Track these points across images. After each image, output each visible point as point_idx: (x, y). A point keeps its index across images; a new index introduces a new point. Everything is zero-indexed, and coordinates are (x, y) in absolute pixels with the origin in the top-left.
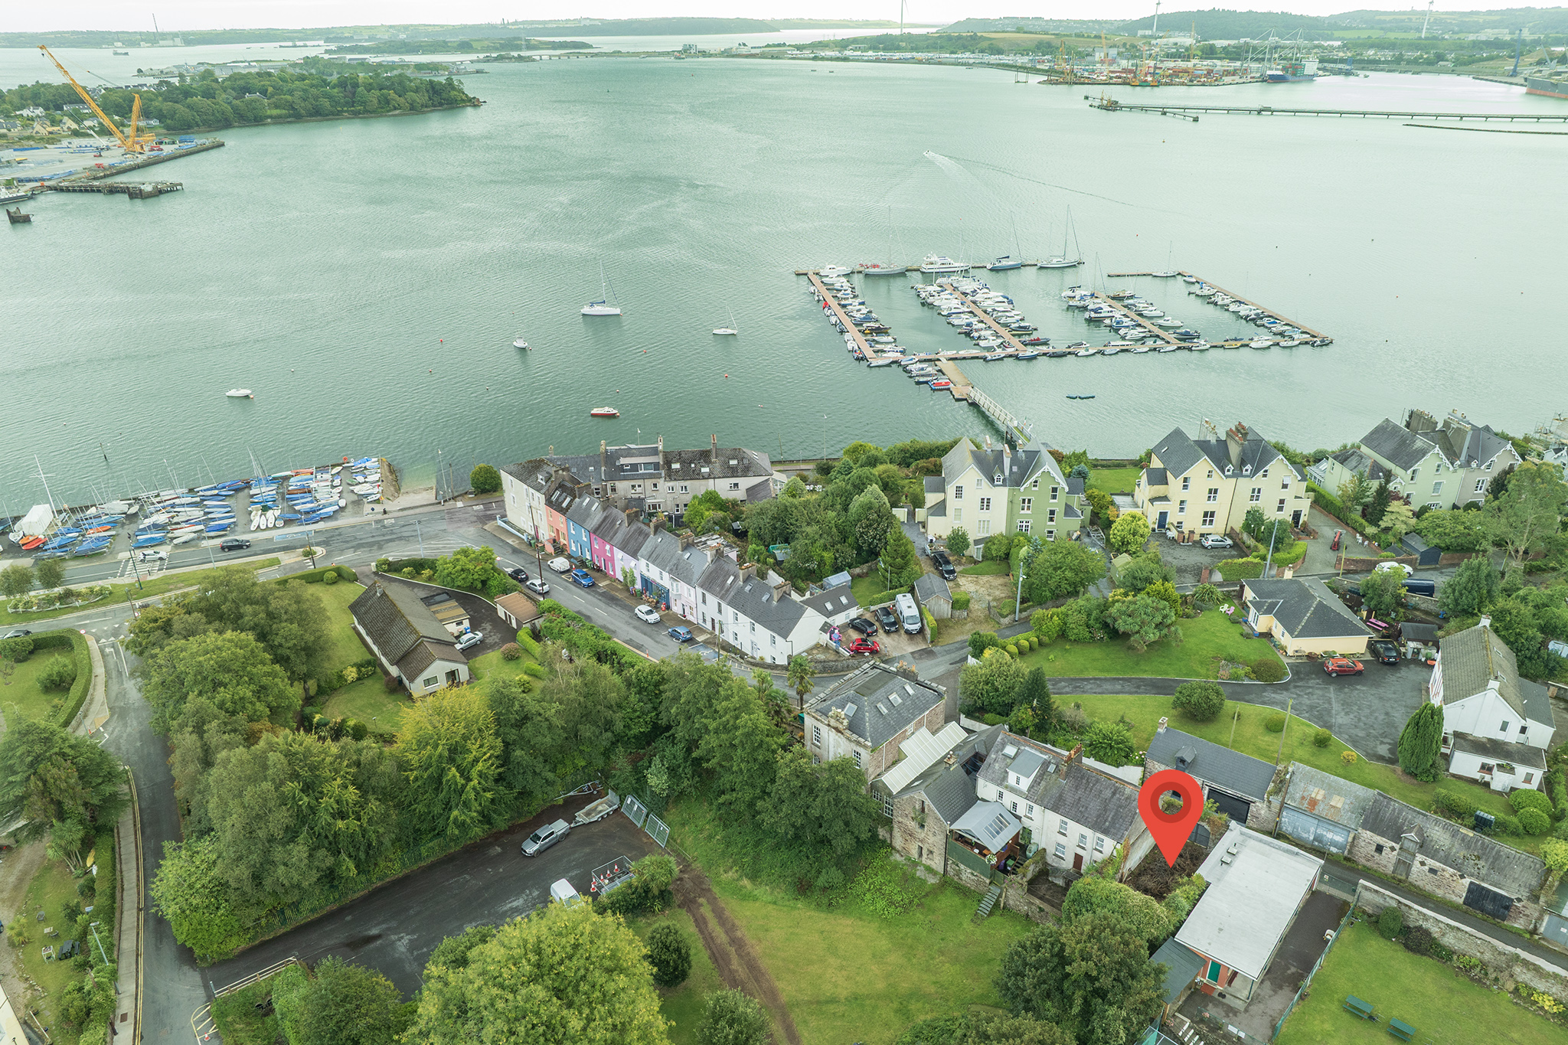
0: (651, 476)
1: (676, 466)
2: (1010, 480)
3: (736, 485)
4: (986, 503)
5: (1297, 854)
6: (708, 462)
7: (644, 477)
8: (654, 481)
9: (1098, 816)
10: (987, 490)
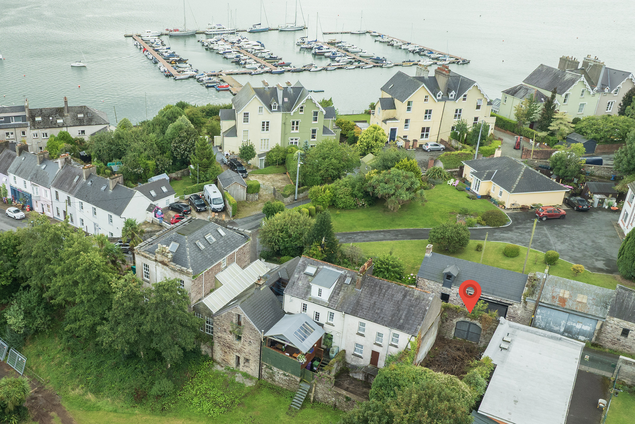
0: (20, 126)
1: (38, 119)
2: (283, 107)
3: (83, 132)
4: (266, 126)
5: (560, 339)
6: (62, 116)
7: (15, 127)
8: (23, 129)
9: (393, 316)
10: (266, 115)
